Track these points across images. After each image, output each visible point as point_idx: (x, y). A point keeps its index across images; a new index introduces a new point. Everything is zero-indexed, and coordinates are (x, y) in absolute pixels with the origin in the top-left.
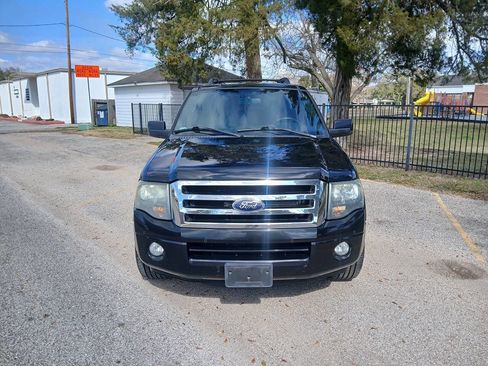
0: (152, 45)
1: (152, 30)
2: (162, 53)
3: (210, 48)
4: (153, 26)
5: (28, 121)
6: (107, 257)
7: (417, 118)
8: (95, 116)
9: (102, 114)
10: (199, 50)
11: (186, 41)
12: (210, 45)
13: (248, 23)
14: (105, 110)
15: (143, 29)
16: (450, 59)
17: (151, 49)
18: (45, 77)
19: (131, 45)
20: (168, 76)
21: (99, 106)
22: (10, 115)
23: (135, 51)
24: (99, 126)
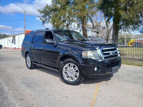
1: (50, 17)
2: (54, 23)
5: (12, 49)
7: (130, 47)
11: (62, 19)
15: (47, 17)
18: (17, 36)
19: (44, 22)
22: (7, 47)
23: (45, 24)
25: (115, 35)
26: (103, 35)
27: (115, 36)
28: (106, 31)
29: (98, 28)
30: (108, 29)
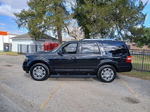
0: (27, 26)
1: (27, 22)
2: (30, 29)
3: (46, 28)
4: (27, 20)
6: (9, 100)
8: (5, 48)
9: (7, 48)
10: (43, 29)
11: (38, 26)
12: (46, 27)
13: (59, 22)
14: (8, 46)
15: (24, 21)
16: (116, 36)
17: (26, 27)
19: (19, 26)
20: (32, 36)
21: (6, 45)
23: (21, 28)
24: (6, 51)
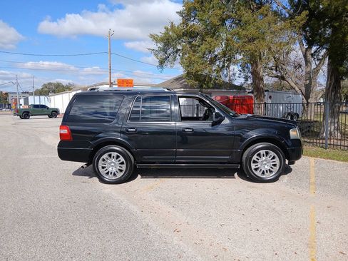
4: (179, 48)
10: (217, 63)
15: (170, 51)
19: (162, 62)
23: (164, 67)
25: (332, 91)
26: (296, 84)
27: (333, 94)
28: (304, 73)
29: (284, 67)
30: (308, 70)
